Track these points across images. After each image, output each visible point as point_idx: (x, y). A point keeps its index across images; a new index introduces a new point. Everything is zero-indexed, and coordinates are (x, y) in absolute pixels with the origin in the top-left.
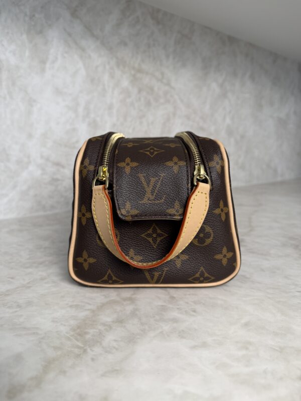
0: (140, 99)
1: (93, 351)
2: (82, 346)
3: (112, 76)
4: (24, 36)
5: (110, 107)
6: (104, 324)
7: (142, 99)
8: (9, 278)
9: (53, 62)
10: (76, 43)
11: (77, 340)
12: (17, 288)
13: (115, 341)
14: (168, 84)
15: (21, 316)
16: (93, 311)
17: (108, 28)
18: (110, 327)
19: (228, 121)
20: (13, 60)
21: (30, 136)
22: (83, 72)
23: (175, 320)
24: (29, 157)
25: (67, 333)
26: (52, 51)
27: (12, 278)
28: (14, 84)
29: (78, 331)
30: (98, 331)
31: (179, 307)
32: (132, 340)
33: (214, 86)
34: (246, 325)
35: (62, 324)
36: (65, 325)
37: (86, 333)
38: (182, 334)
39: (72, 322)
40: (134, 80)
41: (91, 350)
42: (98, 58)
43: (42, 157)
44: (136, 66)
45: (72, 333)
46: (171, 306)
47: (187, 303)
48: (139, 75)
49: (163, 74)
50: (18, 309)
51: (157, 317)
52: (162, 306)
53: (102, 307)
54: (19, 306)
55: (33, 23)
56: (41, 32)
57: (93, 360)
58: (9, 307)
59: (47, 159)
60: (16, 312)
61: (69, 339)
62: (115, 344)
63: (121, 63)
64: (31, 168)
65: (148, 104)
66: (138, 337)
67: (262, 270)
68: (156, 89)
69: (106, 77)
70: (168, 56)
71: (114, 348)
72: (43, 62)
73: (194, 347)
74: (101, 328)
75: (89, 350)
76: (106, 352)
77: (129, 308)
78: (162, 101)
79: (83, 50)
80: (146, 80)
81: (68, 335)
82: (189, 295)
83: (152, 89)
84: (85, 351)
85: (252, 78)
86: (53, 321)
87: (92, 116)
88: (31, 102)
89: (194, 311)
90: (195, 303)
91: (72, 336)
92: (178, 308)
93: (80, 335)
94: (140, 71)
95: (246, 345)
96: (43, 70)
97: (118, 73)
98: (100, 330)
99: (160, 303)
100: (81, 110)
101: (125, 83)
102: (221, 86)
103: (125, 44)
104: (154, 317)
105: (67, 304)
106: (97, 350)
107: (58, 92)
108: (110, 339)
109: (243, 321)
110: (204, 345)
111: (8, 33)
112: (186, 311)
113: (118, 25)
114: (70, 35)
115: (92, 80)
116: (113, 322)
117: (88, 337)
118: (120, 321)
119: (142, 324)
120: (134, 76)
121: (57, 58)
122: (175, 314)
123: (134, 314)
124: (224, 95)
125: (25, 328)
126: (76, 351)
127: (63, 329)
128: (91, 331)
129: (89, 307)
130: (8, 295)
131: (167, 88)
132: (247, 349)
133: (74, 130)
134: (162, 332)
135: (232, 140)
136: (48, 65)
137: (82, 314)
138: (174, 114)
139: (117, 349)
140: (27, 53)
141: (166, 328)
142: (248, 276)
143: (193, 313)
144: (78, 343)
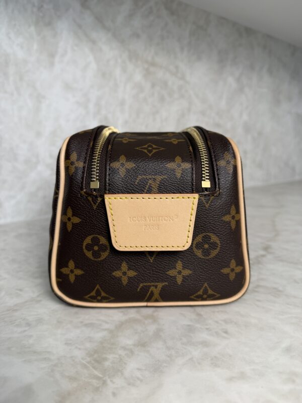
0: (153, 94)
1: (113, 383)
2: (101, 376)
3: (124, 70)
4: (32, 29)
5: (122, 103)
6: (124, 348)
7: (156, 94)
8: (17, 289)
9: (63, 56)
10: (86, 35)
11: (94, 368)
12: (26, 302)
13: (138, 369)
14: (183, 78)
15: (31, 336)
16: (111, 332)
17: (120, 19)
18: (132, 352)
19: (245, 117)
20: (20, 54)
21: (39, 134)
22: (94, 66)
23: (205, 344)
24: (37, 157)
25: (82, 359)
26: (61, 44)
27: (21, 290)
28: (21, 79)
29: (96, 356)
30: (117, 356)
31: (208, 327)
32: (157, 368)
33: (231, 80)
34: (288, 350)
35: (76, 347)
36: (80, 349)
37: (105, 359)
38: (216, 362)
39: (89, 345)
40: (147, 74)
41: (111, 381)
42: (110, 51)
44: (150, 59)
45: (88, 359)
46: (198, 326)
47: (217, 322)
48: (152, 69)
49: (177, 67)
50: (27, 328)
51: (184, 340)
52: (189, 325)
53: (120, 326)
54: (28, 324)
55: (41, 14)
56: (49, 24)
57: (114, 394)
58: (18, 326)
60: (25, 331)
61: (85, 366)
62: (138, 374)
63: (133, 56)
64: (40, 168)
65: (162, 99)
66: (165, 364)
67: (295, 281)
68: (170, 83)
69: (118, 72)
70: (182, 49)
71: (138, 378)
72: (52, 56)
73: (231, 379)
74: (121, 352)
75: (109, 382)
76: (129, 384)
77: (152, 328)
78: (176, 96)
79: (94, 42)
80: (160, 74)
81: (84, 362)
82: (218, 312)
83: (165, 83)
84: (104, 383)
85: (270, 72)
86: (66, 344)
87: (103, 112)
88: (39, 98)
89: (226, 332)
90: (226, 321)
91: (88, 363)
92: (207, 329)
93: (97, 361)
94: (153, 64)
96: (52, 64)
97: (130, 67)
98: (120, 355)
99: (187, 322)
100: (91, 106)
101: (138, 77)
102: (238, 80)
103: (138, 36)
104: (181, 339)
105: (82, 322)
106: (119, 382)
107: (68, 87)
108: (132, 366)
110: (242, 376)
111: (15, 25)
112: (217, 333)
113: (131, 16)
114: (80, 26)
115: (104, 75)
116: (134, 345)
117: (107, 364)
118: (142, 345)
119: (168, 348)
120: (147, 70)
121: (66, 52)
122: (204, 336)
123: (157, 335)
124: (241, 90)
125: (35, 352)
126: (95, 382)
127: (79, 354)
128: (111, 357)
129: (106, 326)
130: (16, 310)
131: (181, 82)
132: (294, 382)
134: (191, 359)
135: (249, 137)
136: (57, 59)
137: (99, 335)
138: (189, 110)
139: (141, 381)
140: (35, 46)
141: (196, 353)
142: (281, 288)
143: (225, 335)
144: (96, 373)
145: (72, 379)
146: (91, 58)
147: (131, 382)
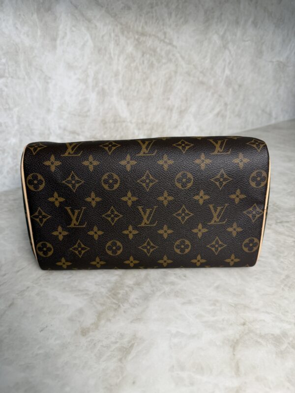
0: (143, 62)
2: (117, 302)
3: (117, 43)
4: (35, 16)
5: (117, 74)
6: (128, 287)
7: (146, 62)
9: (63, 38)
10: (83, 15)
11: (113, 298)
13: (137, 299)
15: (75, 281)
18: (132, 288)
19: (227, 72)
20: (27, 42)
21: (49, 111)
22: (90, 43)
23: (172, 283)
24: (49, 129)
25: (106, 293)
26: (61, 27)
28: (30, 64)
29: (113, 291)
30: (125, 291)
32: (146, 298)
33: (215, 38)
34: (217, 287)
35: (102, 287)
36: (104, 287)
37: (119, 293)
38: (177, 294)
39: (108, 285)
40: (138, 44)
41: (123, 305)
42: (104, 27)
43: (60, 128)
44: (140, 29)
45: (110, 294)
48: (142, 39)
49: (165, 33)
51: (161, 281)
56: (49, 9)
57: (125, 312)
59: (65, 129)
61: (108, 298)
62: (136, 301)
63: (125, 29)
65: (151, 65)
66: (150, 296)
68: (158, 50)
69: (112, 45)
70: (170, 14)
71: (136, 304)
72: (54, 39)
73: (184, 304)
74: (127, 289)
75: (121, 305)
76: (132, 306)
78: (164, 61)
79: (90, 21)
80: (150, 42)
81: (107, 295)
83: (155, 51)
84: (119, 306)
86: (96, 285)
87: (101, 84)
88: (46, 80)
89: (185, 276)
91: (110, 295)
92: (175, 274)
93: (114, 294)
94: (143, 34)
95: (215, 302)
96: (54, 47)
97: (123, 39)
98: (126, 291)
100: (90, 80)
101: (130, 49)
102: (222, 38)
103: (129, 8)
106: (126, 306)
107: (70, 67)
108: (133, 297)
109: (216, 285)
110: (190, 302)
111: (20, 15)
112: (180, 276)
114: (76, 7)
115: (99, 50)
116: (134, 284)
117: (120, 296)
118: (138, 284)
119: (152, 286)
120: (138, 40)
121: (66, 33)
122: (172, 278)
124: (225, 47)
125: (79, 290)
126: (114, 306)
127: (104, 291)
128: (121, 292)
131: (169, 47)
132: (215, 305)
133: (86, 100)
134: (164, 292)
135: (231, 90)
136: (58, 42)
138: (176, 72)
139: (138, 305)
140: (39, 33)
141: (167, 289)
143: (184, 278)
144: (114, 301)
145: (102, 305)
146: (88, 36)
147: (133, 306)
